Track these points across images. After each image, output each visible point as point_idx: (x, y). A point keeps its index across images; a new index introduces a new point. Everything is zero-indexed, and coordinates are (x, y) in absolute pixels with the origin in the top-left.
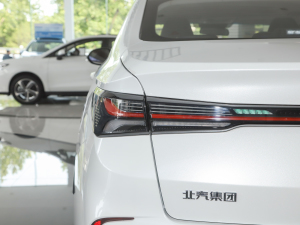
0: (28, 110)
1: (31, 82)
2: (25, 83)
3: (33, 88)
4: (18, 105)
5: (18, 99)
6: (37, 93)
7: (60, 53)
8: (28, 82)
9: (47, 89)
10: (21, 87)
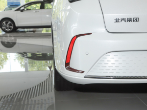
0: (8, 35)
1: (10, 22)
2: (7, 23)
3: (10, 25)
4: (4, 33)
5: (4, 30)
6: (12, 27)
7: (22, 8)
8: (8, 22)
9: (17, 25)
10: (5, 25)
